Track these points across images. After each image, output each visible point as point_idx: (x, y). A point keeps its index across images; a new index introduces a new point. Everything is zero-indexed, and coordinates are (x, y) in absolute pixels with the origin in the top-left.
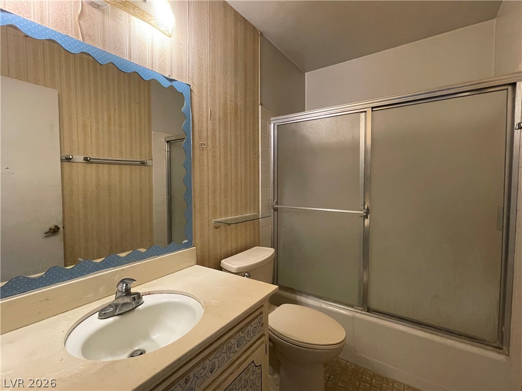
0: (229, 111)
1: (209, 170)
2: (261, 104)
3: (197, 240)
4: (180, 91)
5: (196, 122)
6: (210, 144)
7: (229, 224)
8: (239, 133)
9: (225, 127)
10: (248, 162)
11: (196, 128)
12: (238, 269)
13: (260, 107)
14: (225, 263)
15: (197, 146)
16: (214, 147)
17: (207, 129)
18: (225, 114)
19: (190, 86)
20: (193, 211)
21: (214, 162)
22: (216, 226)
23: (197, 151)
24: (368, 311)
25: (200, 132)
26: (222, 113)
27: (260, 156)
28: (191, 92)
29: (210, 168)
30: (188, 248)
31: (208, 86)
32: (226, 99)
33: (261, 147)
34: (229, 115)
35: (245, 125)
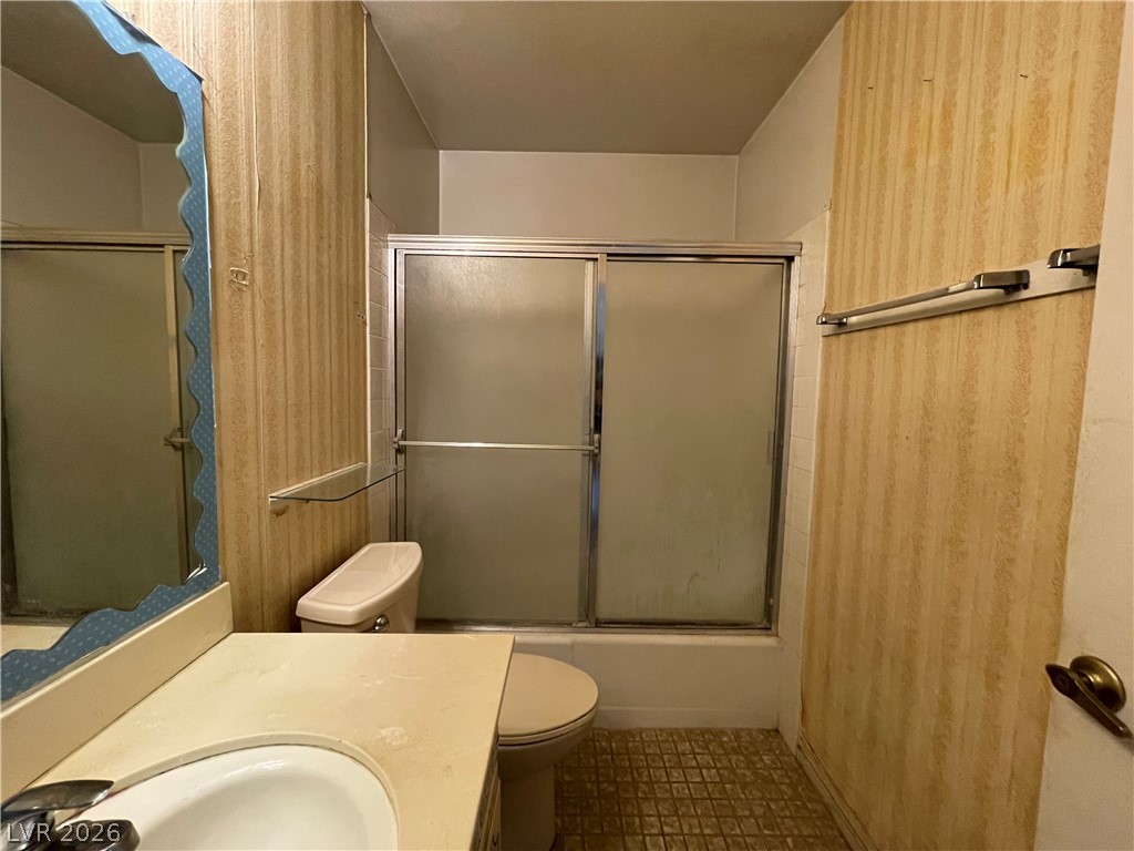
0: (304, 194)
1: (259, 353)
2: (370, 196)
3: (231, 559)
4: (171, 87)
5: (219, 201)
6: (259, 276)
7: (308, 500)
8: (325, 259)
9: (296, 237)
10: (345, 338)
11: (221, 220)
12: (362, 612)
13: (367, 201)
14: (309, 604)
15: (224, 276)
16: (268, 284)
17: (251, 231)
18: (295, 199)
19: (200, 80)
20: (218, 475)
21: (270, 330)
22: (278, 507)
23: (225, 293)
24: (596, 626)
25: (233, 235)
26: (287, 195)
27: (368, 322)
28: (203, 100)
29: (259, 348)
30: (206, 590)
31: (251, 101)
32: (296, 156)
33: (370, 300)
34: (303, 204)
35: (339, 239)
